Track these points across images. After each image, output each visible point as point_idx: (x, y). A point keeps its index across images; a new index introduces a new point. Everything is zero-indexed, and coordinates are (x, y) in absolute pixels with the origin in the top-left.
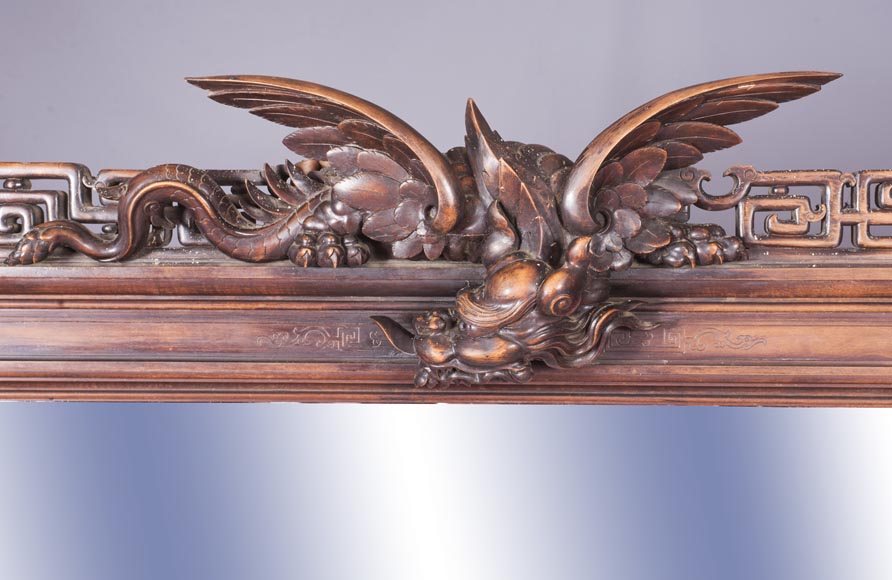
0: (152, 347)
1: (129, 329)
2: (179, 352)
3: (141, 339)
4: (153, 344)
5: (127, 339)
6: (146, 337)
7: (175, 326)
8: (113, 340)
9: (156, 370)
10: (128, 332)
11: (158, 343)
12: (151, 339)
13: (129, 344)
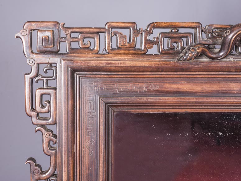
0: (228, 92)
1: (220, 85)
2: (238, 94)
3: (224, 89)
4: (229, 90)
5: (218, 89)
6: (226, 88)
7: (237, 84)
8: (213, 89)
9: (232, 100)
10: (219, 86)
11: (230, 90)
12: (228, 89)
13: (220, 91)
